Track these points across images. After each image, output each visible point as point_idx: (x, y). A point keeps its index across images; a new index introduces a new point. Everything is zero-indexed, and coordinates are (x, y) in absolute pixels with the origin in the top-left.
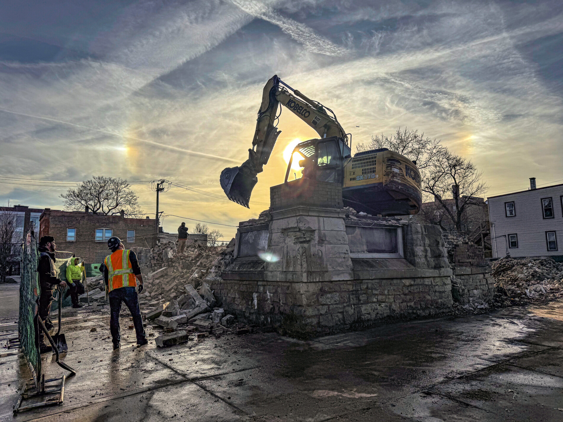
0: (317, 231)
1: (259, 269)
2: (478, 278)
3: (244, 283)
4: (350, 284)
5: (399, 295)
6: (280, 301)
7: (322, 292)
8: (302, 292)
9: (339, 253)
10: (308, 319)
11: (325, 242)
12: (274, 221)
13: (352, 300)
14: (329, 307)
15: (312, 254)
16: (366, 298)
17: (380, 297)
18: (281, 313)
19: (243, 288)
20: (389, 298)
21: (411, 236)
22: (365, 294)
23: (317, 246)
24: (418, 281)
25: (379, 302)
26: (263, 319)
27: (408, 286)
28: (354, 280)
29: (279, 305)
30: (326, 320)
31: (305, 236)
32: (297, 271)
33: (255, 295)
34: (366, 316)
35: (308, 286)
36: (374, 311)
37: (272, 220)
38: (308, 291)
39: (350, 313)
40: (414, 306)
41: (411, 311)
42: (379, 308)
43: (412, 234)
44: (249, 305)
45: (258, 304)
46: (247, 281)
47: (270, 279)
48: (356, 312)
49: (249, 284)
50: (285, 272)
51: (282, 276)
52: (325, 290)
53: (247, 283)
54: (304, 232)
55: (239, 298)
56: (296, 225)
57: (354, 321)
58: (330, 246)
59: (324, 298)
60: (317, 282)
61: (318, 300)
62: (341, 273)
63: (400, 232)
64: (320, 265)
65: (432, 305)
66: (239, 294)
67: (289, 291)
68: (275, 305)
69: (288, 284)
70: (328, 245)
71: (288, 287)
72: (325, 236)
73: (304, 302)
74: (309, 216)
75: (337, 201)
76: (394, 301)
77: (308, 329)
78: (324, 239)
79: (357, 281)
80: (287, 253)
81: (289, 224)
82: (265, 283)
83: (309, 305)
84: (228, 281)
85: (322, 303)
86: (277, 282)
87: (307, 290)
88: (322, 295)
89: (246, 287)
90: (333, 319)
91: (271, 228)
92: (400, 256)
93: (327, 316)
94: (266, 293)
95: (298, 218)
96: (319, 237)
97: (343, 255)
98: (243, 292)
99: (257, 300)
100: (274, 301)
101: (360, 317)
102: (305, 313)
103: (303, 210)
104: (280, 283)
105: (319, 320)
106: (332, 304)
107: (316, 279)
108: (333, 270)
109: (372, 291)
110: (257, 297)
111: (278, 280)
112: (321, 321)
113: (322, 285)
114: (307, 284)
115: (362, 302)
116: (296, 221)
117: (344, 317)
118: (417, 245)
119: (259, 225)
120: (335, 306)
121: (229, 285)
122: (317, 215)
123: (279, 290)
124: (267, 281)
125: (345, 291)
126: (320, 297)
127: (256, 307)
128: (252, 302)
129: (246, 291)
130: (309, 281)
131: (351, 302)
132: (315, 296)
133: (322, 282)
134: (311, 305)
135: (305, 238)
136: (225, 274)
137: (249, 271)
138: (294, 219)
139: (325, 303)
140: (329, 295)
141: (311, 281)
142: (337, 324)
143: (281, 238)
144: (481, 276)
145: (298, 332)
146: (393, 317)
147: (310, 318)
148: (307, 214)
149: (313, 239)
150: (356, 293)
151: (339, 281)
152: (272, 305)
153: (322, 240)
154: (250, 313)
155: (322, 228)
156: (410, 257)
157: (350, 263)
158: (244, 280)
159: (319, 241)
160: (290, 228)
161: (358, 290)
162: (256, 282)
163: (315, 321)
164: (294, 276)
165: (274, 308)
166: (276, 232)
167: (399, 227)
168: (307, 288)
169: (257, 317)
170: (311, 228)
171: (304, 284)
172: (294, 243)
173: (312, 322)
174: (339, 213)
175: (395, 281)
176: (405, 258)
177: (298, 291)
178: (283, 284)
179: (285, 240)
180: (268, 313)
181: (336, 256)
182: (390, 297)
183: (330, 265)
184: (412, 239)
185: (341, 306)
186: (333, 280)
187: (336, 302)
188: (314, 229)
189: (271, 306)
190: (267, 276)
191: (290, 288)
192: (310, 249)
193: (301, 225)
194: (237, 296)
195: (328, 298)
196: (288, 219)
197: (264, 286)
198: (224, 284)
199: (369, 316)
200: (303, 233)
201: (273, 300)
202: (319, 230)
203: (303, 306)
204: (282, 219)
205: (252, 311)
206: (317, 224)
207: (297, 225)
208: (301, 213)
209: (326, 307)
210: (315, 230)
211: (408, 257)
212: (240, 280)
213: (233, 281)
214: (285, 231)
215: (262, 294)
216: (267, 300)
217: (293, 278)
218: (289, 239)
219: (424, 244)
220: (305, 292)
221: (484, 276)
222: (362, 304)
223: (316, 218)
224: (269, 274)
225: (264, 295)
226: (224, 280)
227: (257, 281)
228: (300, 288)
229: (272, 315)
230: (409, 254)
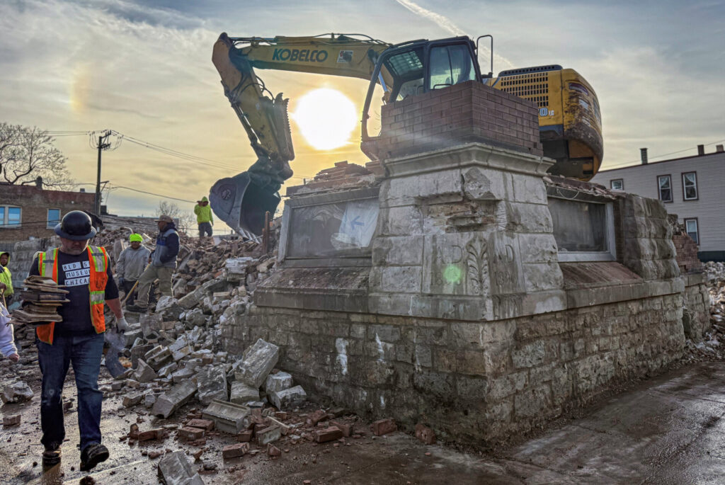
0: (503, 203)
1: (354, 287)
2: (694, 292)
3: (313, 315)
4: (560, 320)
5: (626, 334)
6: (414, 360)
7: (519, 341)
8: (482, 344)
9: (543, 252)
10: (494, 408)
11: (519, 229)
12: (393, 182)
13: (563, 352)
14: (529, 374)
15: (497, 255)
16: (583, 346)
17: (602, 341)
18: (419, 390)
19: (309, 327)
20: (613, 342)
21: (631, 218)
22: (581, 337)
23: (505, 237)
24: (647, 305)
25: (602, 351)
26: (364, 399)
27: (635, 315)
28: (568, 310)
29: (411, 371)
30: (525, 404)
31: (477, 214)
32: (467, 296)
33: (341, 344)
34: (584, 384)
35: (494, 330)
36: (595, 372)
37: (388, 177)
38: (494, 342)
39: (563, 381)
40: (644, 353)
41: (641, 363)
42: (602, 364)
43: (633, 216)
44: (325, 365)
45: (349, 363)
46: (319, 311)
47: (388, 310)
48: (571, 378)
49: (324, 319)
50: (431, 295)
51: (424, 305)
52: (523, 337)
53: (321, 315)
54: (474, 205)
55: (299, 347)
56: (459, 189)
57: (568, 397)
58: (526, 237)
59: (522, 354)
60: (510, 319)
61: (511, 361)
62: (548, 297)
63: (609, 210)
64: (512, 279)
65: (663, 348)
66: (297, 340)
67: (442, 340)
68: (400, 367)
69: (440, 324)
70: (523, 235)
71: (439, 332)
72: (517, 214)
73: (489, 366)
74: (488, 167)
75: (532, 139)
76: (620, 347)
77: (495, 430)
78: (518, 222)
79: (571, 311)
80: (435, 253)
81: (437, 185)
82: (372, 319)
83: (496, 375)
84: (271, 311)
85: (518, 367)
86: (406, 317)
87: (492, 339)
88: (517, 349)
89: (318, 324)
90: (536, 398)
91: (386, 196)
92: (611, 257)
93: (526, 393)
94: (374, 340)
95: (465, 171)
96: (509, 216)
97: (547, 257)
98: (309, 335)
99: (348, 354)
100: (396, 361)
101: (577, 388)
102: (490, 394)
103: (479, 152)
104: (415, 321)
105: (514, 407)
106: (534, 367)
107: (509, 314)
108: (535, 289)
109: (591, 331)
110: (347, 348)
111: (410, 313)
112: (517, 406)
113: (517, 324)
114: (493, 325)
115: (577, 354)
116: (458, 178)
117: (552, 392)
118: (641, 237)
119: (341, 191)
120: (538, 370)
121: (271, 318)
122: (503, 167)
123: (413, 336)
124: (377, 315)
125: (554, 335)
126: (513, 353)
127: (345, 370)
128: (333, 359)
129: (317, 332)
130: (496, 318)
131: (563, 358)
132: (506, 352)
133: (517, 319)
134: (501, 374)
135: (473, 218)
136: (262, 294)
137: (325, 291)
138: (456, 174)
139: (523, 365)
140: (529, 348)
141: (501, 318)
142: (542, 409)
143: (414, 217)
144: (697, 289)
145: (472, 438)
146: (618, 378)
147: (498, 404)
148: (486, 163)
149: (493, 222)
150: (568, 337)
151: (546, 313)
152: (392, 368)
153: (514, 223)
154: (328, 383)
155: (511, 199)
156: (630, 258)
157: (559, 273)
158: (312, 311)
159: (508, 225)
160: (437, 196)
161: (572, 331)
162: (345, 316)
163: (507, 408)
164: (461, 306)
165: (396, 376)
166: (400, 204)
167: (609, 200)
168: (493, 335)
169: (346, 393)
170: (493, 196)
171: (486, 326)
172: (447, 229)
173: (501, 413)
174: (537, 165)
175: (620, 307)
176: (620, 259)
177: (470, 341)
178: (422, 323)
179: (421, 223)
180: (378, 386)
181: (537, 259)
182: (615, 338)
183: (530, 279)
184: (635, 225)
185: (547, 369)
186: (537, 312)
187: (540, 361)
188: (497, 198)
189: (389, 372)
190: (376, 303)
191: (445, 333)
192: (493, 243)
193: (471, 188)
194: (293, 342)
195: (527, 354)
196: (436, 174)
197: (367, 324)
198: (258, 315)
199: (589, 382)
200: (472, 208)
201: (393, 358)
202: (506, 200)
203: (485, 378)
204: (417, 174)
205: (335, 378)
206: (503, 186)
207: (463, 189)
208: (474, 161)
209: (525, 373)
210: (498, 201)
211: (625, 259)
212: (302, 310)
213: (282, 311)
214: (424, 203)
215: (361, 342)
216: (376, 358)
217: (457, 312)
218: (432, 222)
219: (650, 234)
220: (488, 345)
221: (700, 289)
222: (578, 359)
223: (499, 173)
224: (385, 299)
225: (369, 345)
226: (259, 307)
227: (349, 313)
228: (477, 335)
229: (389, 392)
230: (628, 254)
